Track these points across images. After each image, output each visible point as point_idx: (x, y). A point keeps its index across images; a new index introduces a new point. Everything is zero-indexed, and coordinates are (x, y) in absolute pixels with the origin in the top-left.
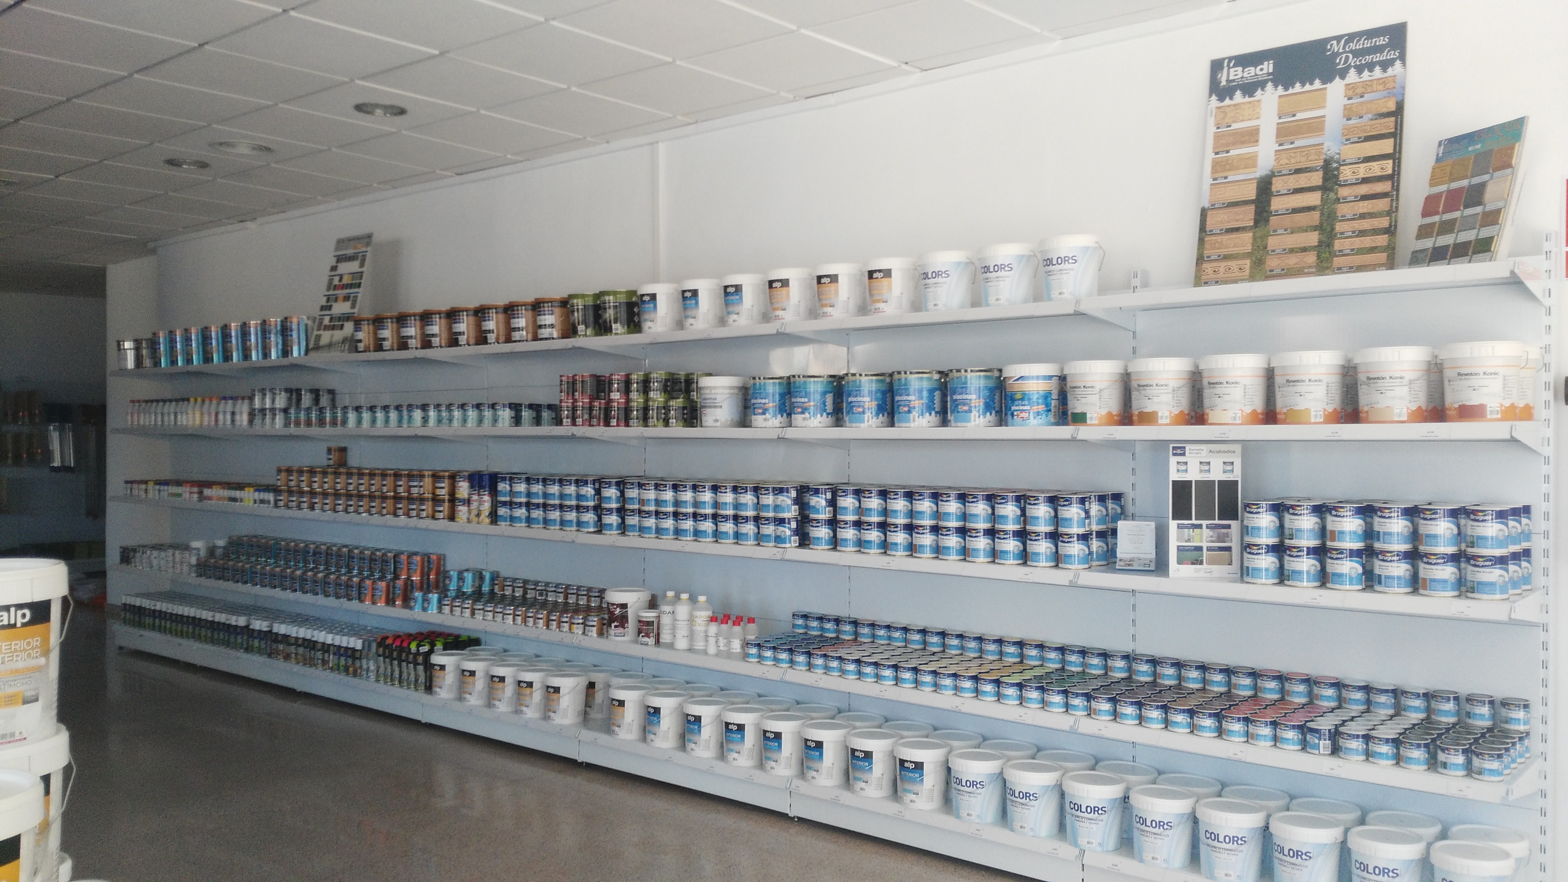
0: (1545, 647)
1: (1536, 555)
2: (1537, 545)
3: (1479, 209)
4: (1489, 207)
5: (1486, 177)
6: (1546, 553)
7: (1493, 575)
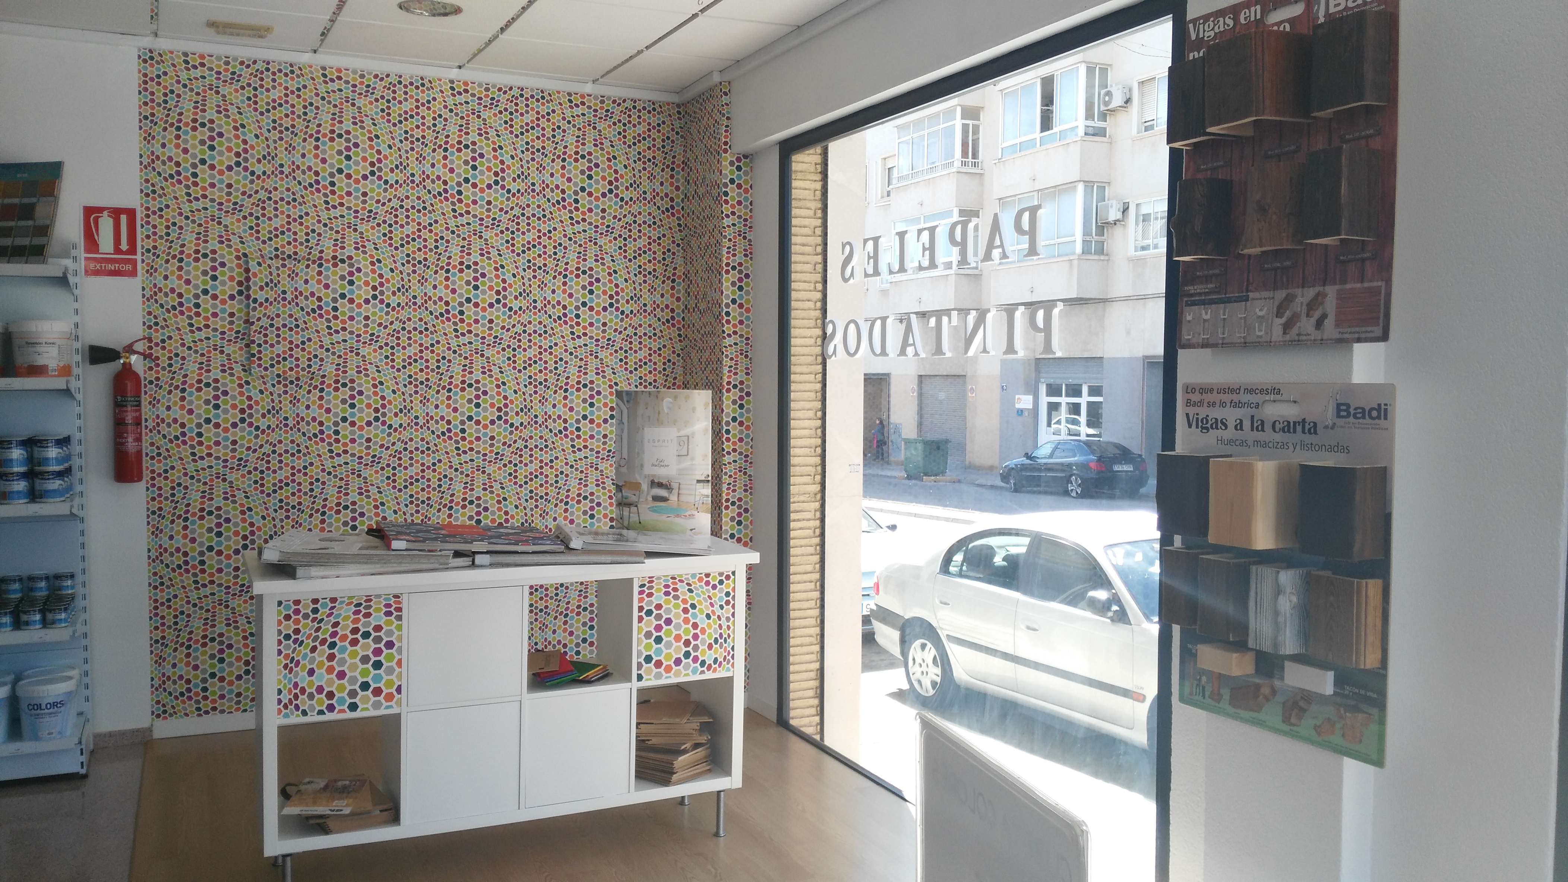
0: (83, 533)
1: (75, 469)
2: (76, 462)
3: (30, 223)
4: (39, 222)
5: (34, 200)
6: (81, 468)
7: (55, 484)
